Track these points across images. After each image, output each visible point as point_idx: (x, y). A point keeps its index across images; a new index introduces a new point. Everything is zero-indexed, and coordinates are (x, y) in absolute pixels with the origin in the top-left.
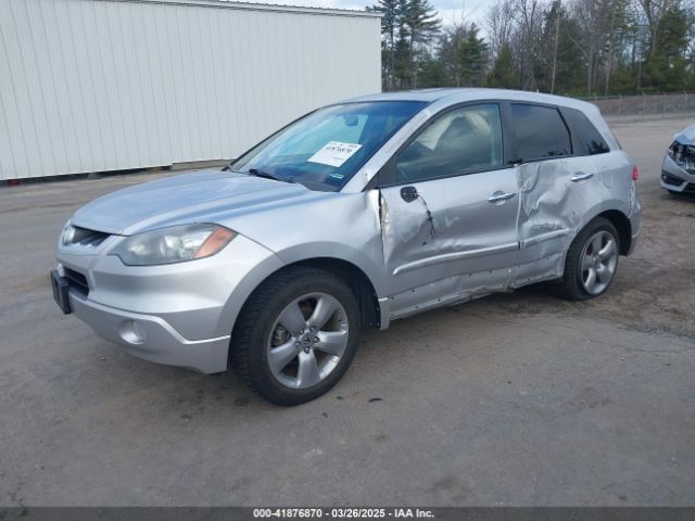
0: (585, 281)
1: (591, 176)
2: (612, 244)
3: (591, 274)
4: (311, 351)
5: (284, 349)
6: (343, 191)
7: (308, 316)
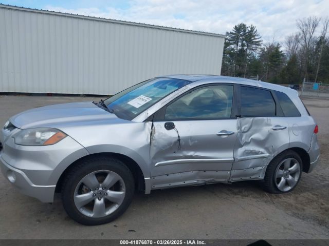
0: (278, 183)
1: (286, 128)
2: (297, 165)
3: (283, 180)
4: (102, 200)
5: (86, 196)
6: (133, 120)
7: (101, 181)
